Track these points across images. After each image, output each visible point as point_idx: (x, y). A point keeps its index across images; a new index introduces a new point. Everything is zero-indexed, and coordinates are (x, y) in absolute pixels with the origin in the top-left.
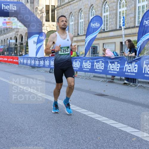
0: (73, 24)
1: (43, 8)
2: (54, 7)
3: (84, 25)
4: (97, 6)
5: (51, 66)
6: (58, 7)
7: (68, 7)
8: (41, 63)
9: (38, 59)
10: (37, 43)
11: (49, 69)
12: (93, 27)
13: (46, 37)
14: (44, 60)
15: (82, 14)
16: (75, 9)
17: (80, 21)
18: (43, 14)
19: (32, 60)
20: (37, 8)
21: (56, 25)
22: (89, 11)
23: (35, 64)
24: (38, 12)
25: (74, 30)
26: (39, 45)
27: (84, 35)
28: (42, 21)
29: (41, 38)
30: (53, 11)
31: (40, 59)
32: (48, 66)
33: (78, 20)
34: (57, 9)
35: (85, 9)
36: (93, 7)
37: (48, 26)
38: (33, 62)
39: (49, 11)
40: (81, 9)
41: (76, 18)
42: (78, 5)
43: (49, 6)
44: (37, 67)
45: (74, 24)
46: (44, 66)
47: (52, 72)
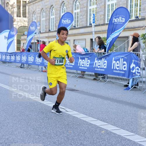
0: (44, 20)
1: (14, 3)
2: (25, 2)
3: (55, 21)
4: (68, 3)
5: (22, 62)
6: (29, 3)
7: (39, 3)
8: (12, 59)
9: (9, 54)
10: (8, 38)
11: (21, 64)
12: (64, 23)
13: (17, 32)
14: (15, 55)
15: (54, 11)
16: (46, 5)
17: (52, 17)
18: (15, 9)
19: (3, 55)
20: (8, 3)
21: (27, 21)
22: (60, 8)
23: (6, 59)
24: (9, 7)
25: (45, 26)
26: (10, 40)
27: (55, 31)
28: (14, 16)
29: (12, 33)
30: (24, 6)
31: (11, 55)
32: (19, 61)
33: (49, 16)
34: (28, 5)
35: (57, 5)
36: (64, 4)
37: (19, 21)
38: (4, 57)
39: (20, 6)
40: (52, 5)
41: (47, 14)
42: (49, 1)
43: (20, 1)
44: (8, 63)
45: (46, 20)
46: (15, 61)
47: (23, 67)
